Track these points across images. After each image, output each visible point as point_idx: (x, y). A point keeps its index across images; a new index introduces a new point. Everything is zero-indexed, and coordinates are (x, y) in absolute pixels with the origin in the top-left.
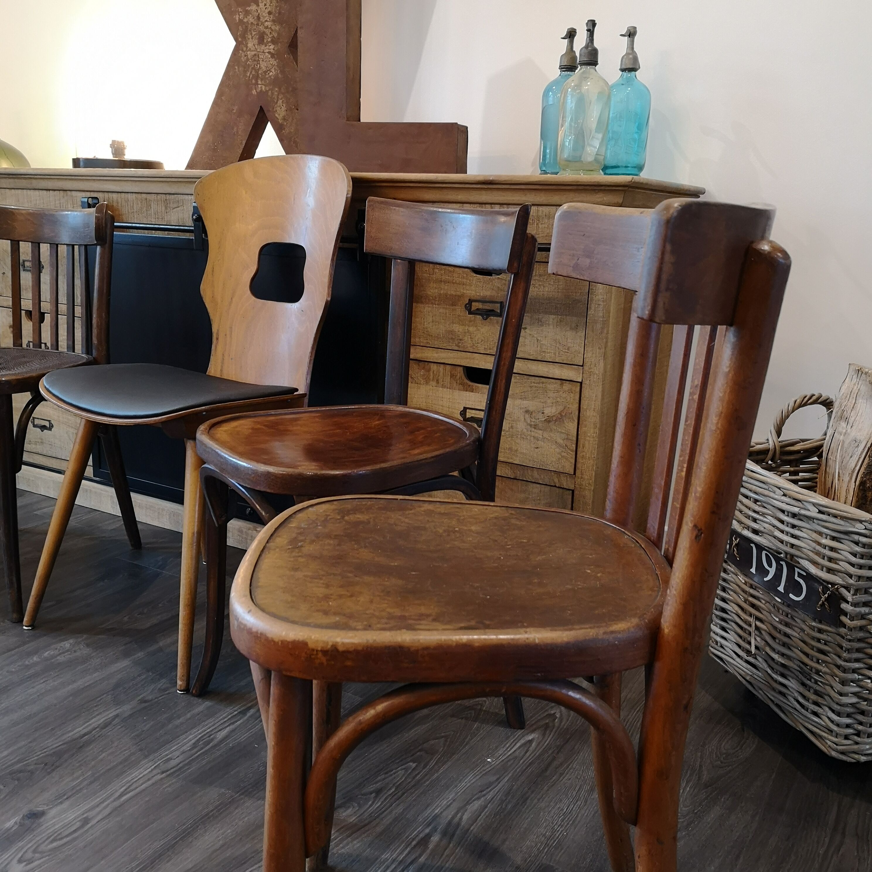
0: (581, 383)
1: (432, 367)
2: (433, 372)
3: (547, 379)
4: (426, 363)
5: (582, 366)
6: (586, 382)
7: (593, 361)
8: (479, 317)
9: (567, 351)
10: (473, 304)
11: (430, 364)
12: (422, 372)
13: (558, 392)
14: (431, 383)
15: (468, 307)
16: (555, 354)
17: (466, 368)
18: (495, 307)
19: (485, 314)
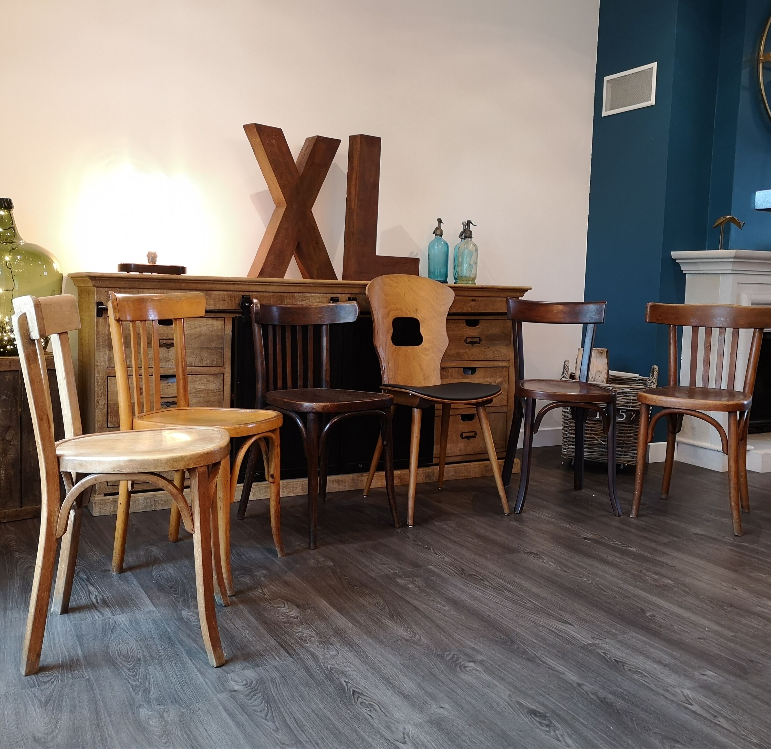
0: (509, 367)
1: (450, 370)
2: (450, 372)
3: (497, 368)
4: (447, 369)
5: (509, 360)
8: (470, 345)
9: (504, 355)
12: (445, 373)
13: (501, 372)
14: (449, 378)
15: (466, 341)
16: (500, 357)
17: (464, 368)
18: (477, 340)
19: (473, 343)
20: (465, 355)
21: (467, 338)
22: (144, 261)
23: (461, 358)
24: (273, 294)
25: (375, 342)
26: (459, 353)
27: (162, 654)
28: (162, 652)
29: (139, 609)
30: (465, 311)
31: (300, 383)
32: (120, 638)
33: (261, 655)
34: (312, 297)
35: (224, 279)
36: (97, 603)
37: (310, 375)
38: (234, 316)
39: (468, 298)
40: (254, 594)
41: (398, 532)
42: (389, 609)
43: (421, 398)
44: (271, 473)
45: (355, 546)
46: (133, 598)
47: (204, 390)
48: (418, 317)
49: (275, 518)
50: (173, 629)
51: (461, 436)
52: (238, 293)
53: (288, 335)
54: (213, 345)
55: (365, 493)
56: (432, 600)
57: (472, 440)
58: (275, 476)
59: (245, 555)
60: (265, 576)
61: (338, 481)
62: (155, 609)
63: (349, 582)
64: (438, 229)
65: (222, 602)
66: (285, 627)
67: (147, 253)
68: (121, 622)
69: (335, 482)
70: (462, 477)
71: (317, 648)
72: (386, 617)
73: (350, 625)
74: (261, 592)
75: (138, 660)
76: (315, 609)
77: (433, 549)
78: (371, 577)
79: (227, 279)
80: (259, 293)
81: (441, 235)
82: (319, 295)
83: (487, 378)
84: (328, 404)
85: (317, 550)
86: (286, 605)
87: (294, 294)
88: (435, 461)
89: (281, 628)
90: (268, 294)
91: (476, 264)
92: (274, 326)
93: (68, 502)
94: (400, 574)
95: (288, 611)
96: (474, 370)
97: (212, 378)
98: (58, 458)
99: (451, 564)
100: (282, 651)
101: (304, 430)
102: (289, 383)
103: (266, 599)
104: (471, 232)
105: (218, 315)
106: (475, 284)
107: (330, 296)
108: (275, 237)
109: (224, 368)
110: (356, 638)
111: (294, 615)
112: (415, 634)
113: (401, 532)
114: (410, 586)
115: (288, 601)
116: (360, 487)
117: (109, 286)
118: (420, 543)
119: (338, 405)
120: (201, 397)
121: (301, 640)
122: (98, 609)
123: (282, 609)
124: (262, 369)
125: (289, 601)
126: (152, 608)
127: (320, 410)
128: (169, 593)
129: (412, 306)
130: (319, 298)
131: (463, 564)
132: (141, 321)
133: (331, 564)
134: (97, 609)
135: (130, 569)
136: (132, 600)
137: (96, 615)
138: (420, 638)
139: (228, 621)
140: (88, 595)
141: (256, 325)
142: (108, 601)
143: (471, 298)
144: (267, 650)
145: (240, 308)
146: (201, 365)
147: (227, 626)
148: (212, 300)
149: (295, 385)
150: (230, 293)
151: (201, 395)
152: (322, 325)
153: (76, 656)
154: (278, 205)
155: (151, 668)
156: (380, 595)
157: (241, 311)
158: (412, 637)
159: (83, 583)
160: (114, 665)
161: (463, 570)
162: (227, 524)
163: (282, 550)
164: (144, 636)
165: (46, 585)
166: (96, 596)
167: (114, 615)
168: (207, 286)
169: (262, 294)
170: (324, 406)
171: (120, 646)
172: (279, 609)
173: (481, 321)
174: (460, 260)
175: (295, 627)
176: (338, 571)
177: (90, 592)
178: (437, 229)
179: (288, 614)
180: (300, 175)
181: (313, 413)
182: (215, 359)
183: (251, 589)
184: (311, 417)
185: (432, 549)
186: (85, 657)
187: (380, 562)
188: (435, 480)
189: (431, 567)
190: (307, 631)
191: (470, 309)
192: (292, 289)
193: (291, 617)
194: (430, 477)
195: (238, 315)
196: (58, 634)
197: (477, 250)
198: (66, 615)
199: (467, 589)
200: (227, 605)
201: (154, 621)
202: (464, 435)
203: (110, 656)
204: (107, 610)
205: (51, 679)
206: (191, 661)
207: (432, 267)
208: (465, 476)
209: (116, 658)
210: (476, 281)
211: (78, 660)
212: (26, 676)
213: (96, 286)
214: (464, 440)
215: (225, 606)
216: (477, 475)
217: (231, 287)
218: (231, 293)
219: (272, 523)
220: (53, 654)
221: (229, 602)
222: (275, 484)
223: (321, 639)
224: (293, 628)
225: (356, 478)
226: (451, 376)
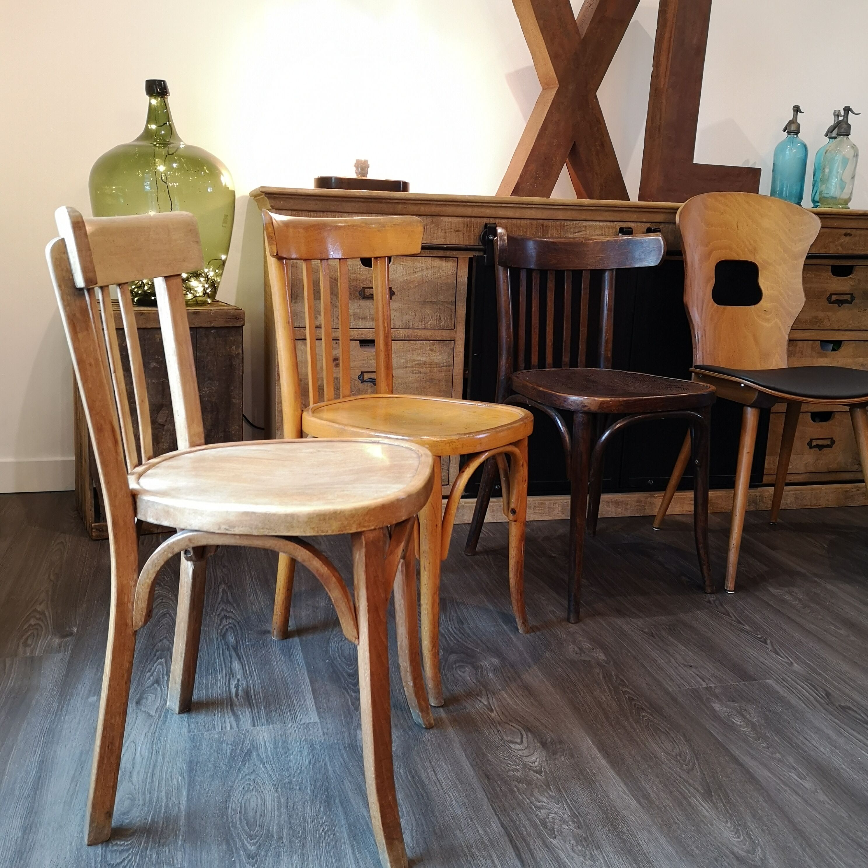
1: (798, 344)
2: (799, 347)
4: (794, 341)
8: (836, 305)
10: (833, 296)
12: (791, 348)
14: (797, 355)
15: (829, 299)
17: (822, 341)
18: (848, 297)
19: (840, 303)
20: (825, 321)
21: (831, 295)
22: (351, 174)
23: (819, 326)
24: (531, 221)
25: (686, 299)
26: (816, 317)
27: (309, 827)
28: (309, 821)
29: (294, 718)
30: (832, 251)
31: (566, 358)
32: (252, 778)
33: (472, 856)
34: (590, 226)
35: (458, 198)
36: (237, 695)
37: (582, 347)
38: (471, 254)
39: (839, 230)
40: (474, 707)
41: (709, 602)
42: (702, 772)
43: (760, 392)
44: (512, 506)
45: (639, 622)
46: (291, 691)
47: (426, 362)
48: (757, 260)
49: (516, 575)
50: (337, 769)
51: (810, 444)
52: (479, 220)
53: (551, 285)
54: (441, 298)
55: (656, 523)
56: (779, 760)
57: (825, 450)
58: (517, 511)
59: (468, 624)
60: (495, 669)
61: (617, 503)
62: (317, 720)
63: (631, 699)
64: (793, 123)
65: (420, 721)
66: (518, 789)
67: (355, 162)
68: (262, 743)
69: (611, 504)
70: (807, 505)
71: (572, 854)
72: (698, 791)
73: (633, 803)
74: (486, 703)
75: (269, 835)
76: (572, 756)
77: (771, 642)
78: (668, 693)
79: (463, 199)
80: (510, 221)
81: (797, 132)
82: (601, 224)
83: (859, 357)
84: (608, 399)
85: (581, 624)
86: (525, 740)
87: (563, 222)
88: (766, 479)
89: (512, 792)
90: (523, 222)
91: (853, 178)
92: (530, 272)
93: (148, 575)
94: (717, 691)
95: (526, 753)
96: (837, 345)
97: (437, 347)
98: (134, 496)
99: (807, 680)
100: (510, 852)
101: (567, 439)
102: (549, 359)
103: (493, 721)
104: (849, 126)
105: (448, 253)
106: (849, 208)
107: (618, 225)
108: (538, 135)
109: (456, 332)
110: (642, 837)
111: (536, 764)
112: (754, 842)
113: (714, 601)
114: (737, 721)
115: (528, 729)
116: (648, 512)
117: (295, 208)
118: (747, 628)
119: (624, 401)
120: (420, 373)
121: (545, 827)
122: (235, 708)
123: (518, 747)
124: (508, 337)
125: (531, 732)
126: (314, 717)
127: (594, 408)
128: (345, 688)
129: (747, 243)
130: (601, 228)
131: (826, 680)
132: (321, 260)
133: (602, 657)
134: (232, 710)
135: (300, 632)
136: (288, 696)
137: (229, 720)
138: (765, 857)
139: (427, 764)
140: (228, 677)
141: (501, 269)
142: (252, 694)
143: (844, 231)
144: (483, 843)
145: (480, 244)
146: (423, 327)
147: (424, 776)
148: (440, 231)
149: (557, 363)
150: (466, 219)
151: (422, 370)
152: (603, 271)
153: (176, 810)
154: (546, 86)
155: (285, 858)
156: (684, 736)
157: (482, 247)
158: (748, 852)
159: (227, 652)
160: (228, 843)
161: (828, 694)
162: (435, 594)
163: (525, 622)
164: (290, 779)
165: (118, 705)
166: (238, 680)
167: (254, 726)
168: (434, 209)
169: (514, 221)
170: (602, 403)
171: (248, 796)
172: (512, 746)
173: (857, 268)
174: (827, 170)
175: (536, 792)
176: (613, 674)
177: (232, 673)
178: (791, 122)
179: (526, 760)
180: (582, 37)
181: (584, 413)
182: (442, 319)
183: (471, 694)
184: (579, 418)
185: (768, 641)
186: (189, 815)
187: (683, 662)
188: (764, 508)
189: (770, 682)
190: (555, 807)
191: (840, 248)
192: (560, 215)
193: (530, 769)
194: (756, 503)
195: (477, 254)
196: (164, 754)
197: (856, 156)
198: (186, 715)
199: (841, 741)
200: (429, 727)
201: (312, 746)
202: (814, 443)
203: (227, 820)
204: (247, 712)
205: (124, 860)
206: (354, 852)
207: (778, 183)
208: (811, 506)
209: (234, 825)
210: (850, 205)
211: (177, 818)
212: (88, 845)
213: (277, 207)
214: (813, 450)
215: (426, 728)
216: (830, 505)
217: (469, 211)
218: (469, 219)
219: (511, 580)
220: (144, 800)
221: (432, 721)
222: (517, 523)
223: (579, 831)
224: (532, 795)
225: (643, 499)
226: (802, 353)
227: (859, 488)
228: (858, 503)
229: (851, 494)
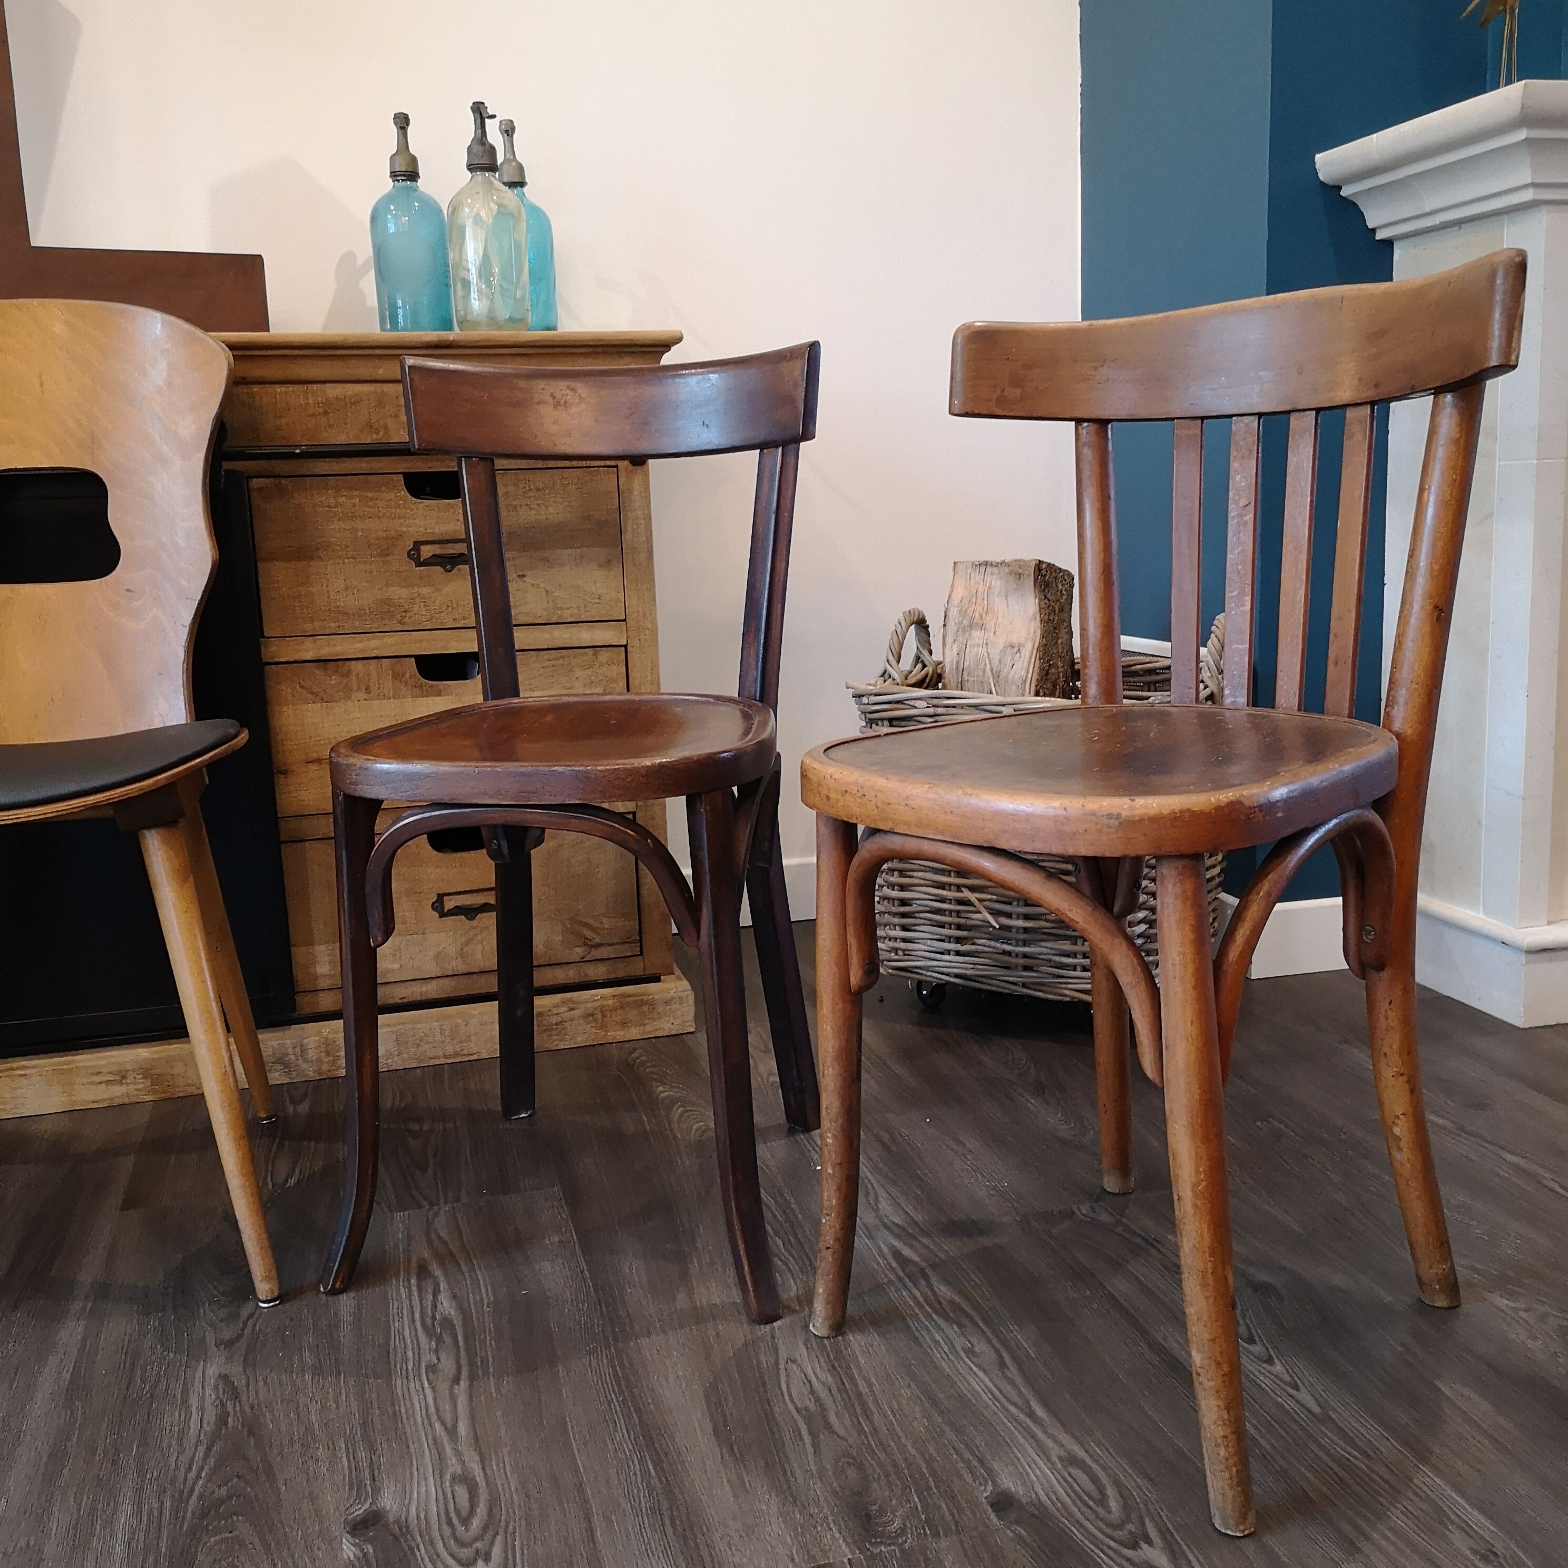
0: (626, 646)
1: (352, 668)
2: (357, 675)
3: (571, 651)
4: (340, 663)
5: (625, 620)
6: (634, 645)
7: (640, 609)
8: (437, 569)
9: (598, 601)
10: (423, 548)
11: (347, 663)
12: (335, 680)
13: (591, 666)
14: (355, 695)
15: (414, 554)
16: (578, 608)
17: (421, 659)
20: (414, 608)
21: (417, 544)
23: (400, 622)
26: (387, 602)
48: (103, 465)
51: (438, 907)
57: (482, 919)
64: (404, 154)
81: (413, 175)
129: (72, 425)
202: (449, 904)
208: (445, 1057)
214: (450, 920)
226: (367, 689)
227: (574, 1002)
228: (579, 1039)
229: (554, 1020)
